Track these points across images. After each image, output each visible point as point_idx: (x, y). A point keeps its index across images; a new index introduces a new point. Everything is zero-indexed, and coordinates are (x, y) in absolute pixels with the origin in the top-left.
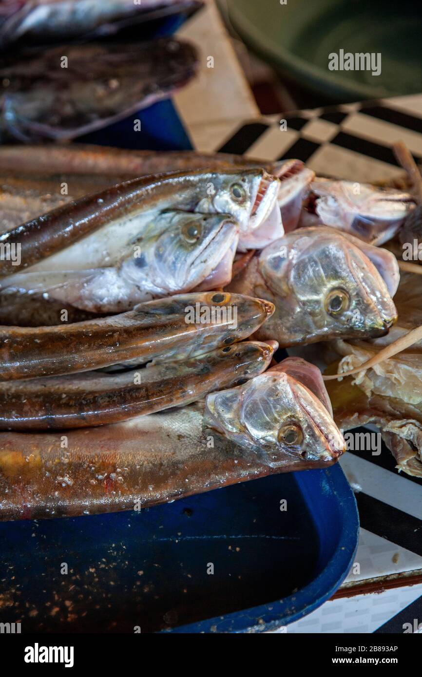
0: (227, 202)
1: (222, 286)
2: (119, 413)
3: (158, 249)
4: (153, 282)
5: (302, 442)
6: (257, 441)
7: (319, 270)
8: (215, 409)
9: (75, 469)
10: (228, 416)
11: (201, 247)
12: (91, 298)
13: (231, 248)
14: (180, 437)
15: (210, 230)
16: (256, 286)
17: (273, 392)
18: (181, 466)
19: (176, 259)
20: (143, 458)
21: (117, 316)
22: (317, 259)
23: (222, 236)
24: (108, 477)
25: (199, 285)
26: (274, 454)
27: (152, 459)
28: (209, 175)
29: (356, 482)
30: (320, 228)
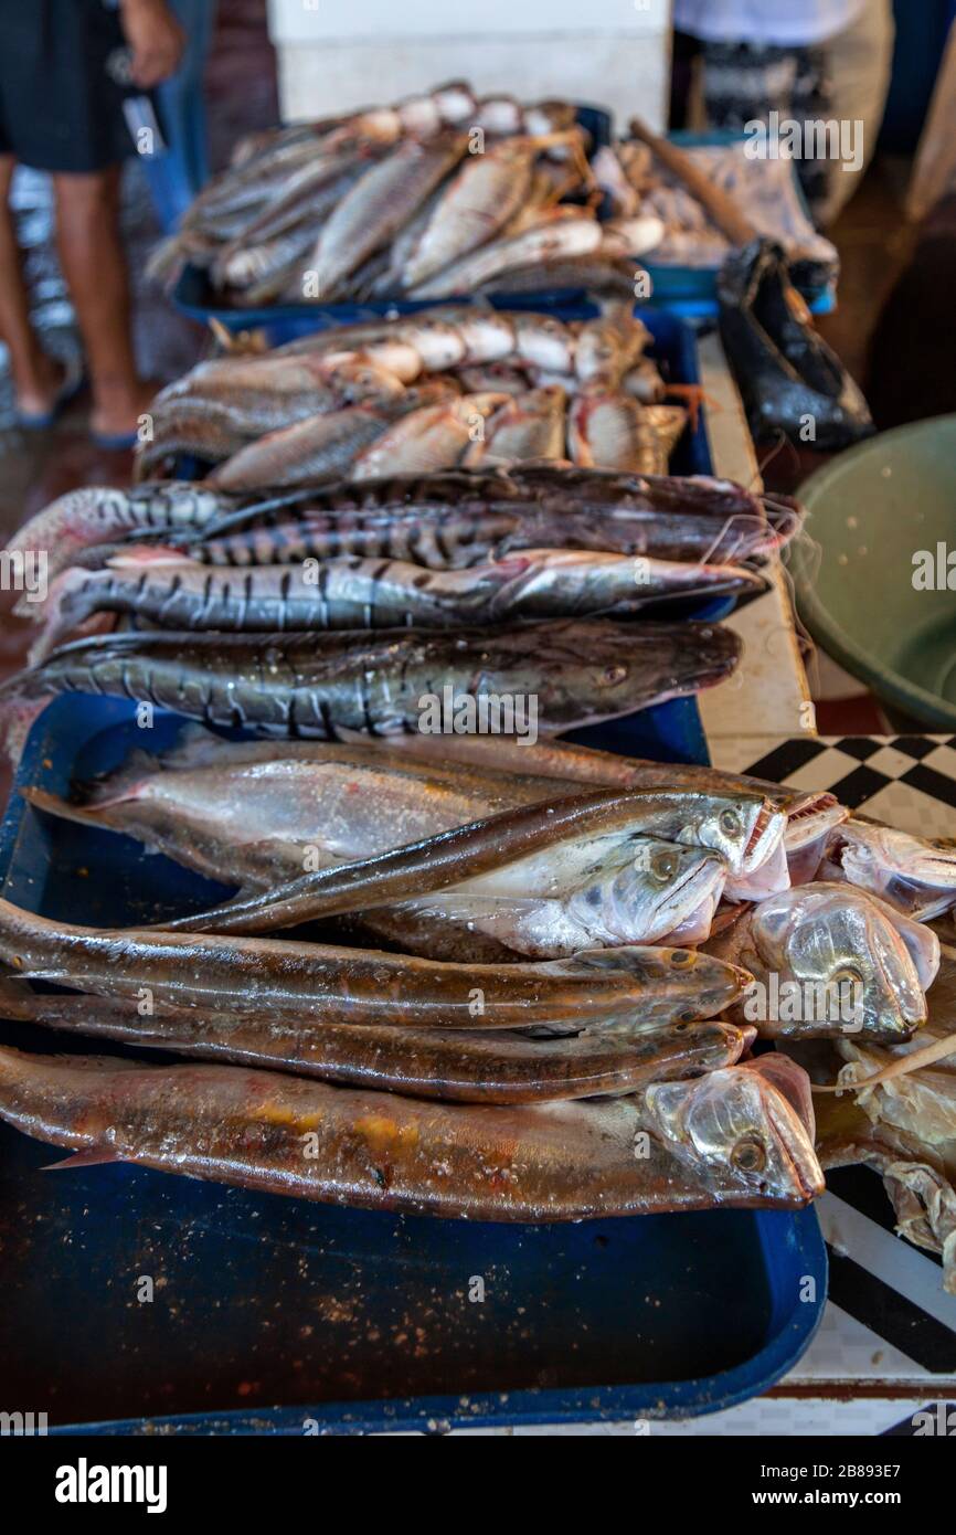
0: (715, 833)
1: (697, 944)
2: (529, 1091)
3: (618, 883)
4: (607, 926)
5: (763, 1169)
6: (702, 1157)
7: (828, 940)
8: (655, 1106)
9: (458, 1154)
10: (670, 1117)
11: (673, 888)
12: (526, 934)
13: (713, 894)
14: (605, 1136)
15: (688, 867)
16: (743, 951)
17: (735, 1095)
18: (596, 1175)
19: (639, 899)
20: (550, 1156)
21: (548, 963)
22: (827, 925)
23: (703, 878)
24: (498, 1173)
25: (664, 938)
26: (722, 1179)
27: (561, 1160)
28: (696, 796)
29: (842, 1242)
30: (842, 885)
